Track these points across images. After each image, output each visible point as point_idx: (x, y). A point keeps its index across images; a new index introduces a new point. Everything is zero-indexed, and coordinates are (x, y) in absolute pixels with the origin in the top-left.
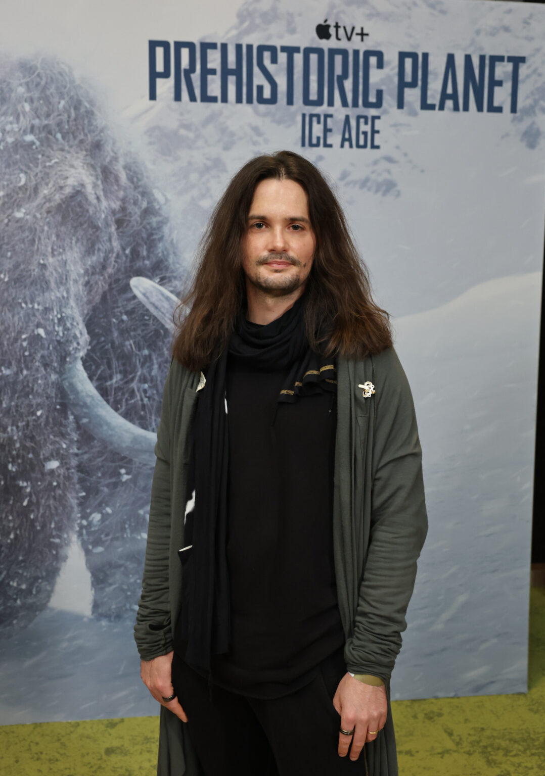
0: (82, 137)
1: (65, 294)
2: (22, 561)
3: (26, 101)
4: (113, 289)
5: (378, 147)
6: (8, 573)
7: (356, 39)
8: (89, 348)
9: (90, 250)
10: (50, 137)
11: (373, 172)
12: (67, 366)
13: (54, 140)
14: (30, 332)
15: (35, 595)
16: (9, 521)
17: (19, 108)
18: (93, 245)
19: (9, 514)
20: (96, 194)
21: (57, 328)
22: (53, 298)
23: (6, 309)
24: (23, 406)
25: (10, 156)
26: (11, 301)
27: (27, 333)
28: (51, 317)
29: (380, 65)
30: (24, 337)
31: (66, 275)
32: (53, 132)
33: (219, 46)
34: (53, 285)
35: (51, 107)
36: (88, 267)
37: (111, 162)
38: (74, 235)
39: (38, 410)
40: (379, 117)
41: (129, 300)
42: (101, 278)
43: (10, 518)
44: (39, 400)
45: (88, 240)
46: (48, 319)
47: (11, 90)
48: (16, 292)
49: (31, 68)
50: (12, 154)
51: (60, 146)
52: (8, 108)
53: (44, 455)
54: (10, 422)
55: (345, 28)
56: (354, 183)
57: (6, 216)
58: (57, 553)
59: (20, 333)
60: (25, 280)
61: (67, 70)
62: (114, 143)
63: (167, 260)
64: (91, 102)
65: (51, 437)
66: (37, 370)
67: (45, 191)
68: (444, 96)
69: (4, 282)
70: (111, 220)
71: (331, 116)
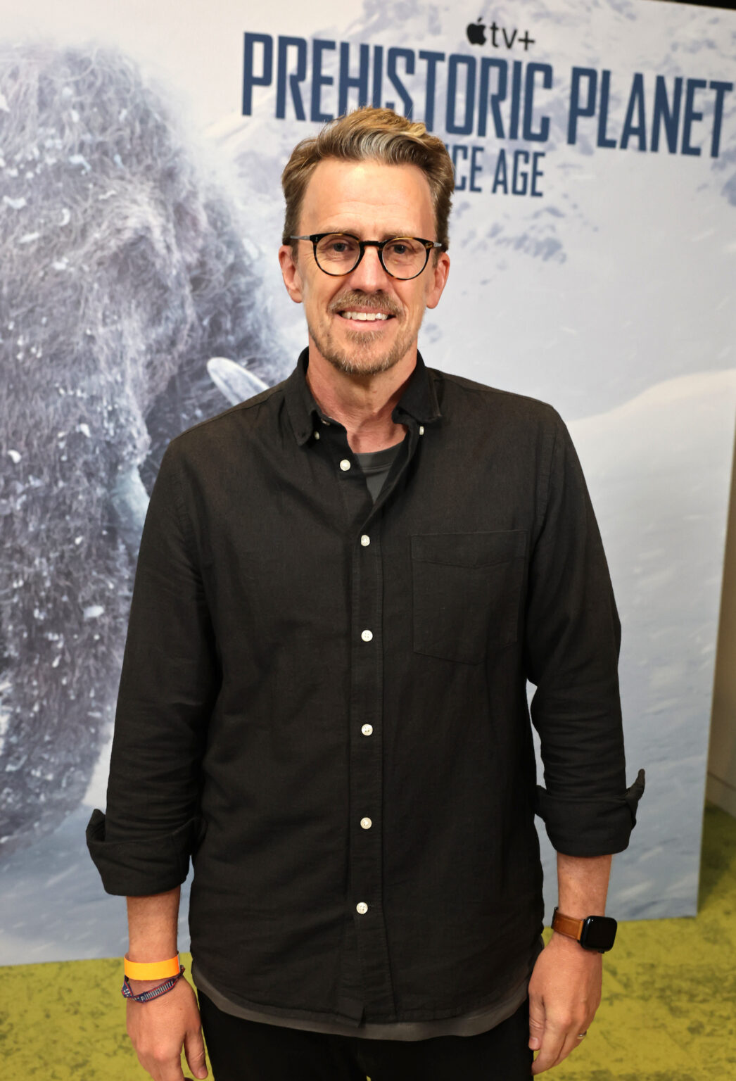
0: (149, 161)
1: (119, 378)
2: (49, 742)
3: (74, 107)
4: (184, 373)
5: (540, 195)
6: (29, 759)
7: (518, 46)
8: (150, 452)
9: (155, 318)
10: (106, 159)
11: (533, 228)
12: (119, 477)
13: (110, 164)
14: (69, 428)
15: (66, 789)
16: (33, 688)
17: (64, 116)
18: (159, 312)
19: (33, 678)
20: (165, 241)
21: (106, 425)
22: (103, 383)
23: (37, 395)
24: (56, 531)
25: (50, 184)
26: (45, 386)
27: (65, 430)
28: (99, 409)
29: (548, 84)
30: (61, 435)
31: (122, 353)
32: (110, 154)
33: (338, 46)
34: (102, 365)
35: (108, 118)
36: (151, 342)
37: (187, 198)
38: (134, 297)
39: (77, 536)
40: (542, 154)
41: (205, 389)
42: (169, 357)
43: (35, 683)
44: (79, 523)
45: (153, 304)
46: (95, 412)
47: (54, 92)
48: (52, 373)
49: (82, 62)
50: (54, 181)
51: (119, 173)
52: (48, 117)
53: (83, 597)
54: (38, 551)
55: (504, 31)
56: (507, 241)
57: (41, 266)
58: (97, 732)
59: (56, 429)
60: (65, 357)
61: (131, 67)
62: (192, 173)
63: (257, 336)
64: (163, 114)
65: (94, 573)
66: (78, 482)
67: (96, 235)
68: (628, 131)
69: (36, 358)
70: (185, 278)
71: (481, 149)
